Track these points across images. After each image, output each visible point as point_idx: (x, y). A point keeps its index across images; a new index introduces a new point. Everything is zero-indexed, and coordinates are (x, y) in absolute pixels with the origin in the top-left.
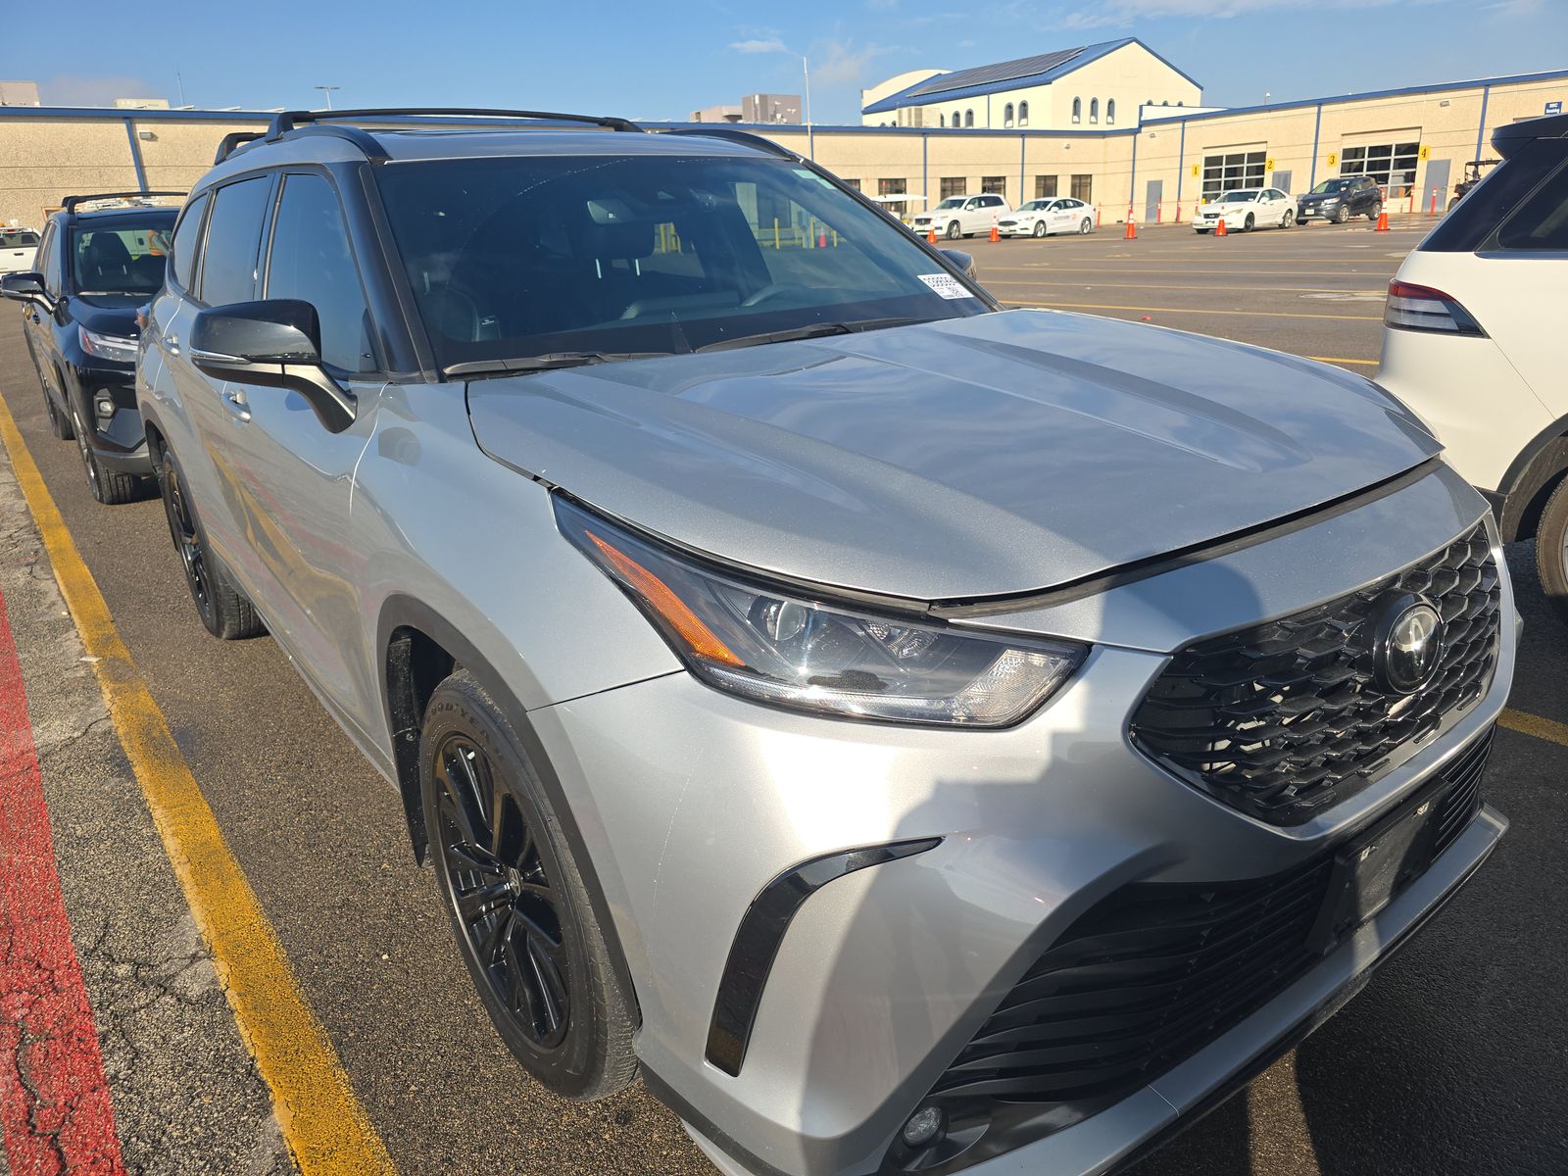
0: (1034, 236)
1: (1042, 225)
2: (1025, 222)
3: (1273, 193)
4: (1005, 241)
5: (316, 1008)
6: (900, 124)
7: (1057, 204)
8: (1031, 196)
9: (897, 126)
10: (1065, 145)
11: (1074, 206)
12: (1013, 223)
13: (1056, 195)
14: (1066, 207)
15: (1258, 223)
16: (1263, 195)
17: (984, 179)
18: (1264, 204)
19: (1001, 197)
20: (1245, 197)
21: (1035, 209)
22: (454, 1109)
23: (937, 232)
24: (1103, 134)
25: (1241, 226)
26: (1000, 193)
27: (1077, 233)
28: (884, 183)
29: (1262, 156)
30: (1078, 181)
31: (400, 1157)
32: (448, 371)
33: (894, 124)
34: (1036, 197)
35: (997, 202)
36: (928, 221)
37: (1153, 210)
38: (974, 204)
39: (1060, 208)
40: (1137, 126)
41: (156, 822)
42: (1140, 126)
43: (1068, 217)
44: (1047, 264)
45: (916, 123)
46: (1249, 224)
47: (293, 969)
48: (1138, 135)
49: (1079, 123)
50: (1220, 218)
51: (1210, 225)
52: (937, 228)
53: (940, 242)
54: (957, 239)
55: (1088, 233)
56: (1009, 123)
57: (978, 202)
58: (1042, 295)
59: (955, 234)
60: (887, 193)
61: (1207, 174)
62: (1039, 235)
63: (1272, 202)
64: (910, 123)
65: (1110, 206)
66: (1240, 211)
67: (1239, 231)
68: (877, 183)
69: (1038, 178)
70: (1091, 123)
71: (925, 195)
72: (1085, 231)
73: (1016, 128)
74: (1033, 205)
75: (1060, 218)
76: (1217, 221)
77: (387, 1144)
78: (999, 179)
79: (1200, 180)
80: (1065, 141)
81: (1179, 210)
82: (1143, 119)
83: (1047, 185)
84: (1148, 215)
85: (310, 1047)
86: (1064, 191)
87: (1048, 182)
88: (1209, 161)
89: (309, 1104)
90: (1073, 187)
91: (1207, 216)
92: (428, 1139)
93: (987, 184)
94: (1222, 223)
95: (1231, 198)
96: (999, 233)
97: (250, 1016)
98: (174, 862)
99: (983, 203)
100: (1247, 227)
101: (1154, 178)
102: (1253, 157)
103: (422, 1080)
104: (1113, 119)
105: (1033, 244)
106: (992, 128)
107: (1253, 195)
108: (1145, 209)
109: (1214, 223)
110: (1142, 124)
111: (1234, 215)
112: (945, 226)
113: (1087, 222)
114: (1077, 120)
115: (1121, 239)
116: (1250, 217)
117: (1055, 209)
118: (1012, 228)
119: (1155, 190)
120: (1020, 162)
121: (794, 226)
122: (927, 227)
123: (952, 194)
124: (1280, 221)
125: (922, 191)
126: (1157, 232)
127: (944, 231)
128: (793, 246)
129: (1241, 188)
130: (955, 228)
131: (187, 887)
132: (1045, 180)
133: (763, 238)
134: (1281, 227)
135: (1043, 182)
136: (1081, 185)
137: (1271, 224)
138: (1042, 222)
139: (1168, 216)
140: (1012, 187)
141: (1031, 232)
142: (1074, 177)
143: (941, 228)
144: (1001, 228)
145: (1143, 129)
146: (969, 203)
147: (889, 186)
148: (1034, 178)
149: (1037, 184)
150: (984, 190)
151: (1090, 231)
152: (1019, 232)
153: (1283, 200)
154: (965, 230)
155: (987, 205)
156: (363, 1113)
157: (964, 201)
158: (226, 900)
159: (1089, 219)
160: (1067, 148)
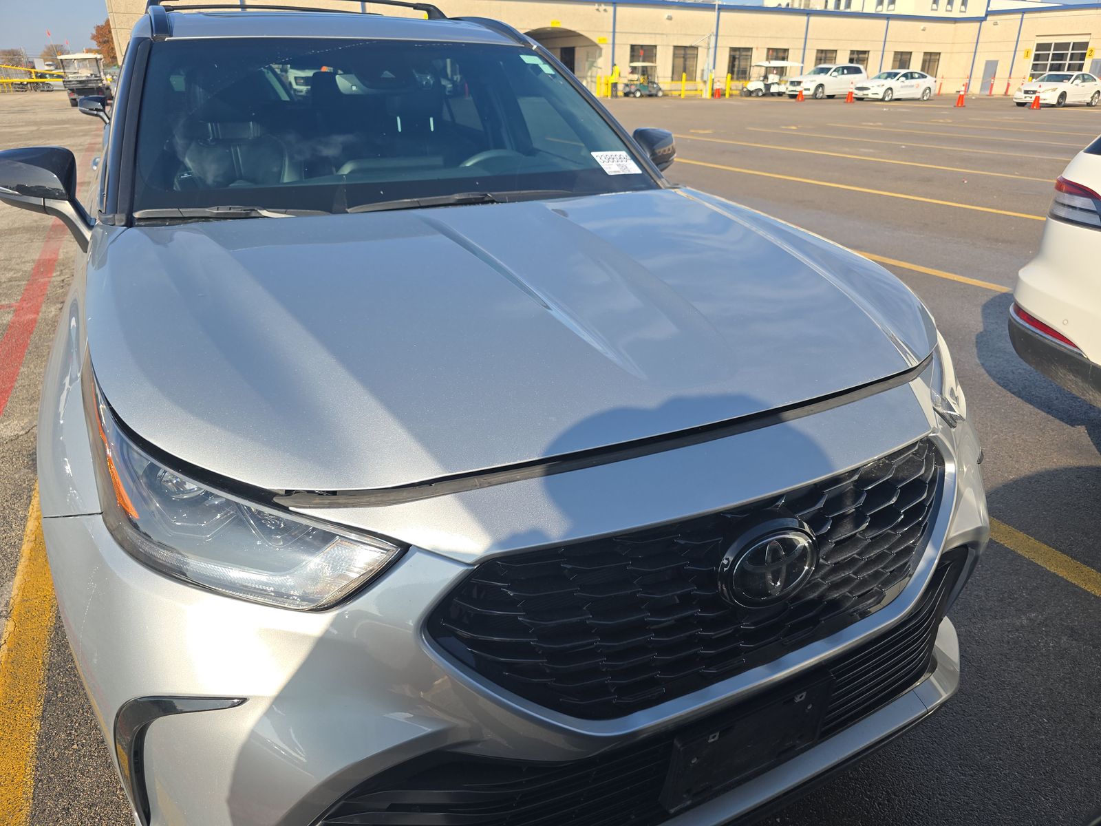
0: (882, 100)
1: (890, 92)
2: (876, 89)
3: (1086, 77)
4: (860, 102)
5: (49, 670)
6: (792, 5)
7: (905, 76)
8: (888, 67)
9: (790, 7)
10: (922, 28)
11: (919, 78)
12: (866, 89)
13: (908, 68)
14: (912, 78)
15: (1068, 100)
16: (1077, 77)
17: (852, 52)
18: (1077, 85)
19: (861, 67)
20: (1061, 79)
21: (886, 78)
22: (91, 769)
23: (805, 93)
24: (955, 20)
25: (1055, 102)
26: (862, 64)
27: (919, 99)
28: (771, 51)
29: (1085, 45)
30: (928, 57)
31: (38, 800)
32: (137, 215)
33: (788, 5)
34: (892, 69)
35: (858, 71)
36: (799, 83)
37: (988, 84)
38: (838, 72)
39: (907, 78)
40: (984, 16)
41: (31, 507)
42: (986, 15)
43: (912, 86)
44: (880, 124)
45: (805, 5)
46: (1061, 100)
47: (52, 636)
48: (984, 23)
49: (937, 10)
50: (1037, 94)
51: (1028, 100)
52: (805, 89)
53: (806, 101)
54: (821, 98)
55: (928, 100)
56: (880, 8)
57: (842, 70)
58: (862, 150)
59: (819, 95)
60: (772, 59)
61: (1037, 57)
62: (887, 99)
63: (1084, 84)
64: (800, 5)
65: (949, 79)
66: (1054, 90)
67: (1053, 106)
68: (765, 51)
69: (896, 53)
70: (947, 11)
71: (803, 62)
72: (925, 98)
73: (885, 12)
74: (886, 75)
75: (906, 86)
76: (1034, 96)
77: (36, 787)
78: (865, 52)
79: (1031, 61)
80: (922, 25)
81: (1009, 85)
82: (989, 9)
83: (902, 59)
84: (983, 88)
85: (30, 700)
86: (916, 65)
87: (904, 57)
88: (1040, 47)
89: (5, 745)
90: (924, 62)
91: (1026, 92)
92: (63, 790)
93: (855, 56)
94: (1038, 98)
95: (1051, 79)
96: (854, 96)
97: (6, 668)
98: (26, 539)
99: (845, 71)
100: (1059, 103)
101: (992, 58)
102: (1077, 46)
103: (84, 741)
104: (966, 8)
105: (879, 106)
106: (865, 11)
107: (1068, 78)
108: (980, 83)
109: (1030, 99)
110: (988, 13)
111: (1049, 92)
112: (813, 87)
113: (928, 91)
114: (936, 8)
115: (953, 107)
116: (1063, 95)
117: (903, 79)
118: (865, 92)
119: (991, 67)
120: (883, 39)
121: (698, 79)
122: (798, 88)
123: (825, 63)
124: (1088, 100)
125: (801, 60)
126: (988, 103)
127: (811, 92)
128: (695, 96)
129: (1063, 70)
130: (820, 90)
131: (23, 560)
132: (901, 55)
133: (673, 88)
134: (1089, 105)
135: (899, 56)
136: (931, 61)
137: (1080, 102)
138: (891, 89)
139: (998, 90)
140: (873, 60)
141: (880, 97)
142: (925, 53)
143: (809, 90)
144: (856, 92)
145: (989, 18)
146: (835, 71)
147: (775, 54)
148: (893, 53)
149: (894, 58)
150: (851, 61)
151: (929, 99)
152: (871, 96)
153: (1094, 83)
154: (828, 92)
155: (848, 73)
156: (34, 760)
157: (830, 69)
158: (40, 575)
159: (929, 88)
160: (924, 30)
